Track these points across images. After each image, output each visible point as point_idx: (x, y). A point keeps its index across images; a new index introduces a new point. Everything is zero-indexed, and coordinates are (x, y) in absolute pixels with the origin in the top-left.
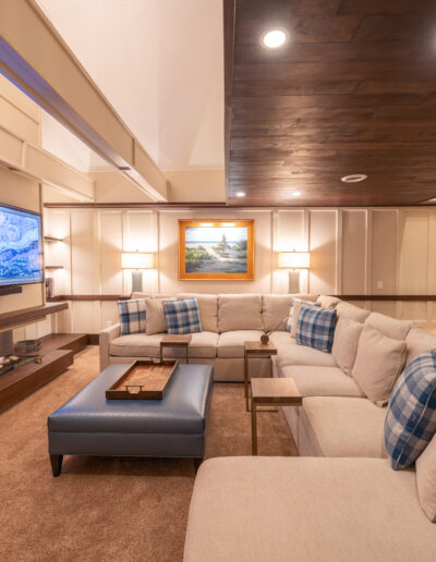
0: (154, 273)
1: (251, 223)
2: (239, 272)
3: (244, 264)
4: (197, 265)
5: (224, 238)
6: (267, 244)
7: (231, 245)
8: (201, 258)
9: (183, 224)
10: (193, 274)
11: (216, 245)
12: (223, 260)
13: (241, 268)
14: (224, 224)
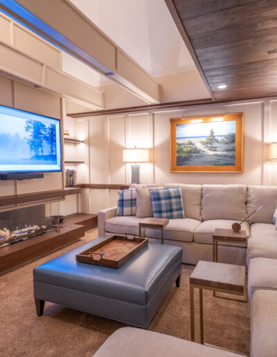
0: (150, 166)
1: (239, 116)
2: (227, 164)
3: (233, 157)
4: (187, 159)
5: (212, 133)
6: (258, 137)
7: (219, 139)
8: (190, 152)
9: (174, 122)
10: (183, 166)
11: (204, 140)
12: (212, 153)
13: (230, 161)
14: (213, 119)
